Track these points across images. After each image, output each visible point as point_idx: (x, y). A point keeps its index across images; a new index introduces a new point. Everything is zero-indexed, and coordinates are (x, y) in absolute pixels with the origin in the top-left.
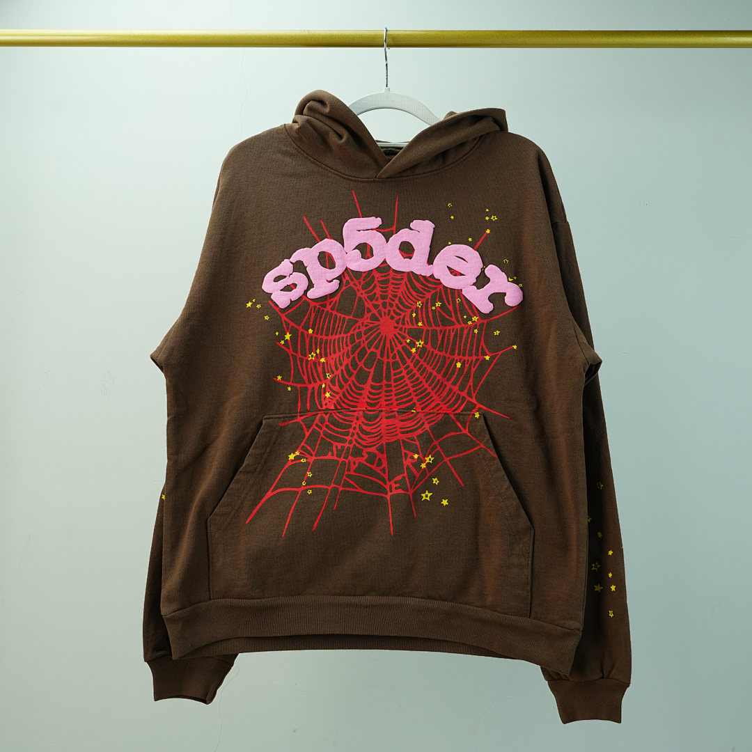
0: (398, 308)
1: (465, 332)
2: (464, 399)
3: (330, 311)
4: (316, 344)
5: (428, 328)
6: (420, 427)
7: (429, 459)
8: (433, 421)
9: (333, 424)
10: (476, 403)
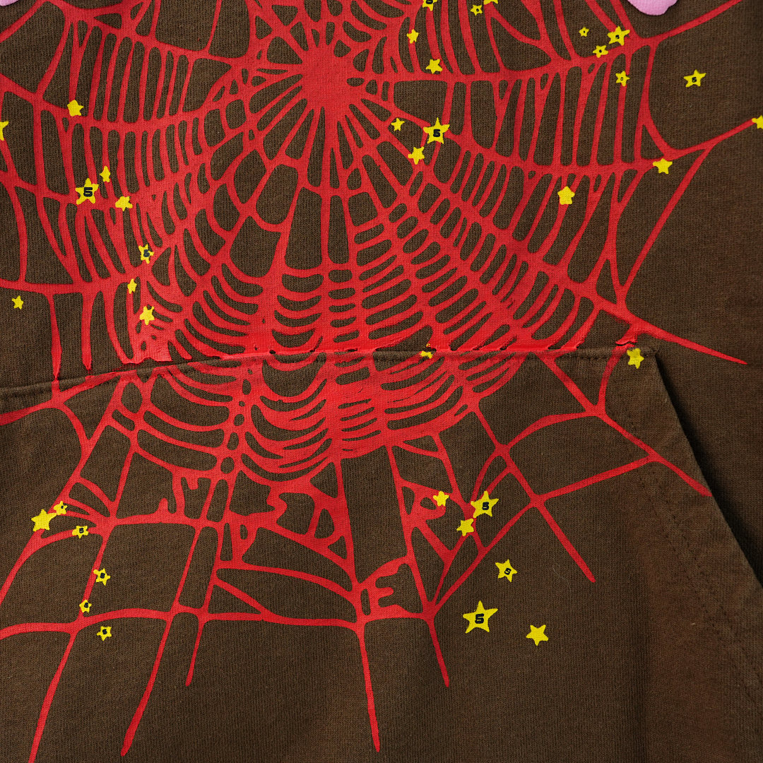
0: (360, 15)
1: (587, 84)
2: (587, 305)
3: (136, 38)
4: (98, 152)
5: (463, 79)
6: (449, 405)
7: (483, 505)
8: (489, 384)
9: (168, 409)
10: (628, 317)
